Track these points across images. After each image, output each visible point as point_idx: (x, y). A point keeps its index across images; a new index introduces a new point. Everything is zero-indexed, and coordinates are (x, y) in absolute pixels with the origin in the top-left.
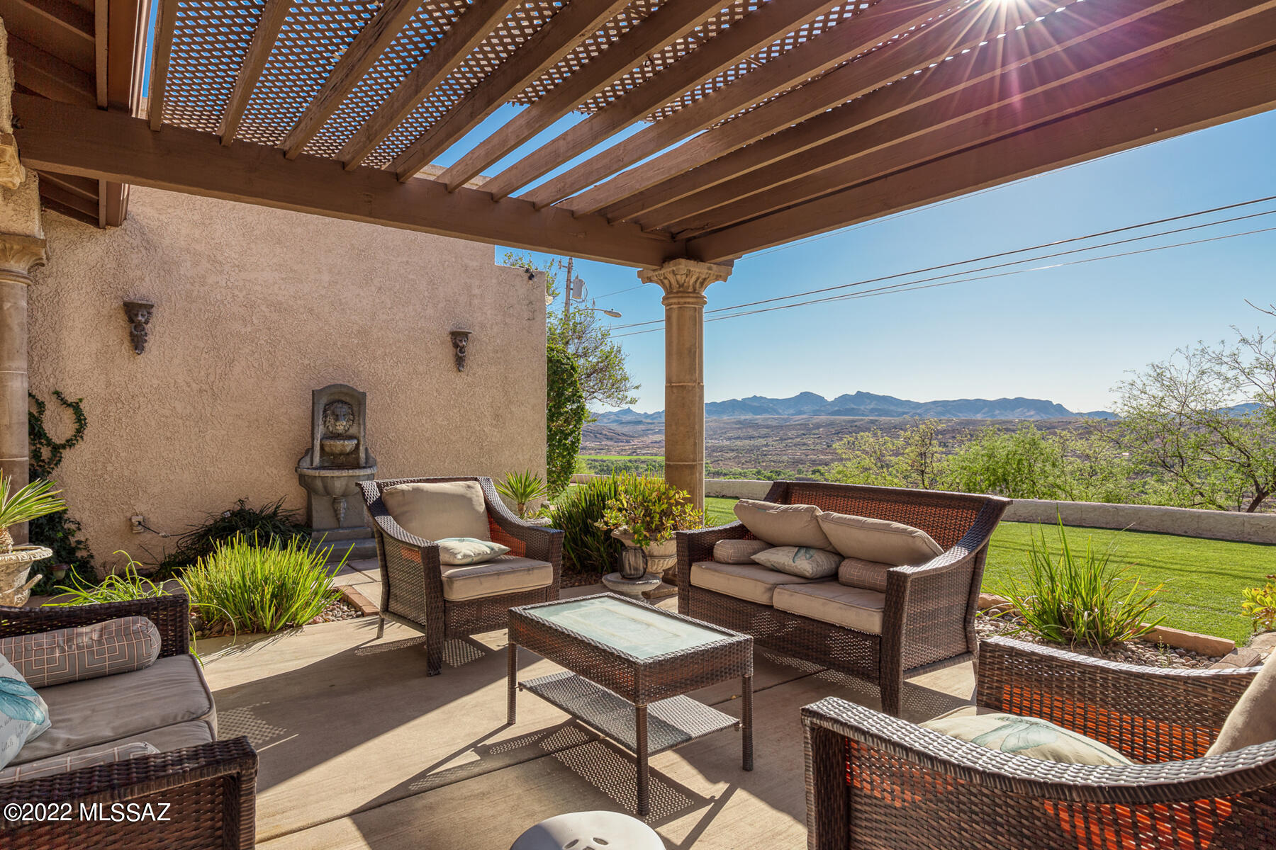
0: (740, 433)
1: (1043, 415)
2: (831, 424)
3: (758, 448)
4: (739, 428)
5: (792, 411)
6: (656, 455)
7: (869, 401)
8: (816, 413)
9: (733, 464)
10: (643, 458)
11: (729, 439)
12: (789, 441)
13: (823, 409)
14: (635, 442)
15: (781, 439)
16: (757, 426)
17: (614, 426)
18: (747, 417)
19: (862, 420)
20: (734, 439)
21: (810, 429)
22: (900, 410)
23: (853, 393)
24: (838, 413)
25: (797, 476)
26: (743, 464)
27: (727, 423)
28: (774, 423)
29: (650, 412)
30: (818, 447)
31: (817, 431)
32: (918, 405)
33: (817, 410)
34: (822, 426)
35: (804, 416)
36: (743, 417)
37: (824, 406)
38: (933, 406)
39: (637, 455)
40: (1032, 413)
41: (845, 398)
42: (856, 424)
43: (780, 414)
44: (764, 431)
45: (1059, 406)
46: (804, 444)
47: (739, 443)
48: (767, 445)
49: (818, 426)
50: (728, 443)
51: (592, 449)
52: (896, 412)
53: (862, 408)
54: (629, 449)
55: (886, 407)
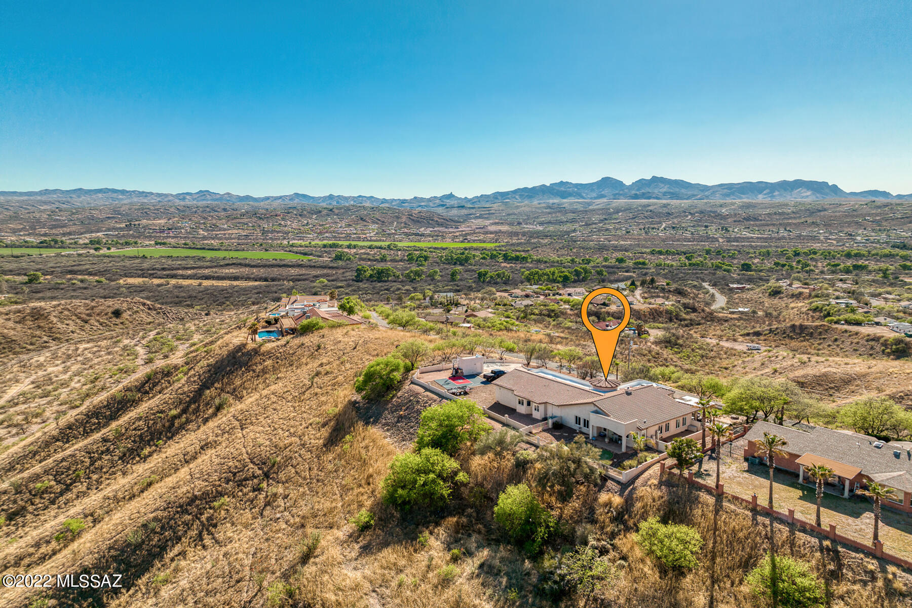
0: (550, 218)
1: (818, 195)
2: (628, 209)
3: (568, 233)
4: (549, 213)
5: (594, 195)
6: (484, 242)
7: (662, 185)
8: (616, 196)
9: (549, 250)
10: (475, 245)
11: (541, 224)
12: (594, 226)
13: (621, 192)
14: (463, 228)
15: (587, 225)
16: (563, 211)
17: (440, 210)
18: (555, 201)
19: (656, 204)
20: (546, 223)
21: (610, 214)
22: (690, 193)
23: (649, 177)
24: (636, 197)
25: (604, 263)
26: (558, 251)
27: (539, 208)
28: (580, 207)
29: (470, 197)
30: (619, 233)
31: (616, 216)
32: (705, 188)
33: (617, 194)
34: (622, 211)
35: (605, 200)
36: (551, 201)
37: (623, 190)
38: (719, 189)
39: (469, 242)
40: (809, 193)
41: (641, 183)
42: (650, 208)
43: (583, 198)
44: (570, 216)
45: (835, 186)
46: (607, 230)
47: (551, 228)
48: (574, 231)
49: (617, 211)
50: (541, 228)
51: (429, 236)
52: (686, 195)
53: (656, 191)
54: (460, 235)
55: (677, 190)
